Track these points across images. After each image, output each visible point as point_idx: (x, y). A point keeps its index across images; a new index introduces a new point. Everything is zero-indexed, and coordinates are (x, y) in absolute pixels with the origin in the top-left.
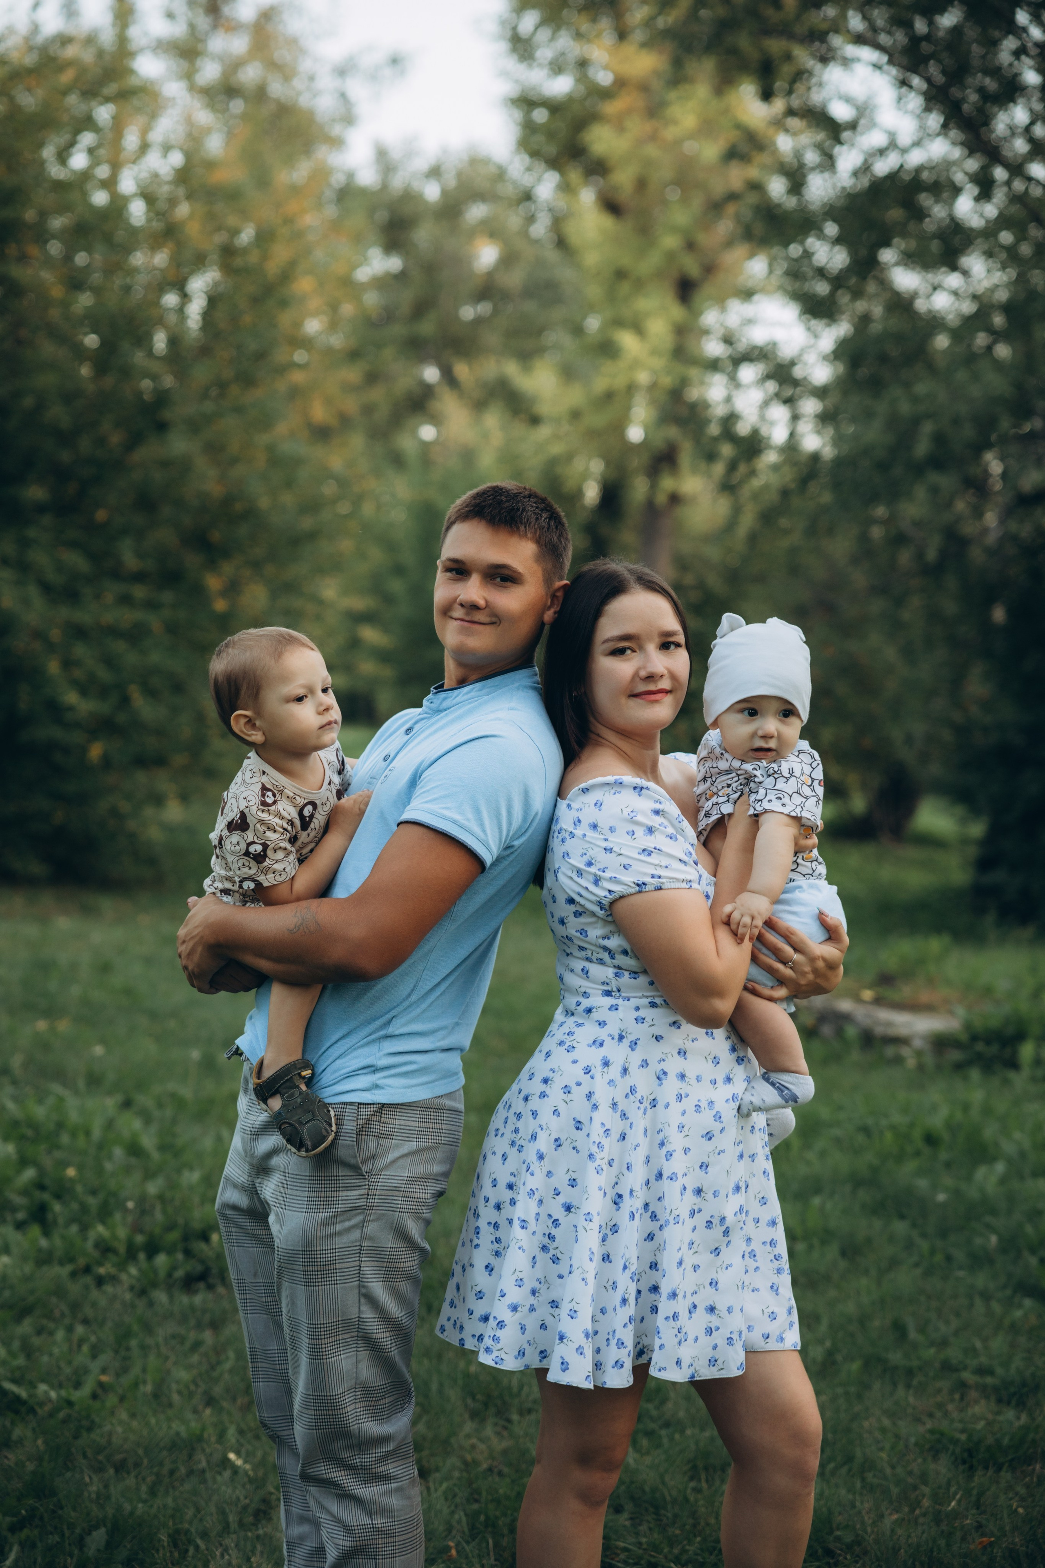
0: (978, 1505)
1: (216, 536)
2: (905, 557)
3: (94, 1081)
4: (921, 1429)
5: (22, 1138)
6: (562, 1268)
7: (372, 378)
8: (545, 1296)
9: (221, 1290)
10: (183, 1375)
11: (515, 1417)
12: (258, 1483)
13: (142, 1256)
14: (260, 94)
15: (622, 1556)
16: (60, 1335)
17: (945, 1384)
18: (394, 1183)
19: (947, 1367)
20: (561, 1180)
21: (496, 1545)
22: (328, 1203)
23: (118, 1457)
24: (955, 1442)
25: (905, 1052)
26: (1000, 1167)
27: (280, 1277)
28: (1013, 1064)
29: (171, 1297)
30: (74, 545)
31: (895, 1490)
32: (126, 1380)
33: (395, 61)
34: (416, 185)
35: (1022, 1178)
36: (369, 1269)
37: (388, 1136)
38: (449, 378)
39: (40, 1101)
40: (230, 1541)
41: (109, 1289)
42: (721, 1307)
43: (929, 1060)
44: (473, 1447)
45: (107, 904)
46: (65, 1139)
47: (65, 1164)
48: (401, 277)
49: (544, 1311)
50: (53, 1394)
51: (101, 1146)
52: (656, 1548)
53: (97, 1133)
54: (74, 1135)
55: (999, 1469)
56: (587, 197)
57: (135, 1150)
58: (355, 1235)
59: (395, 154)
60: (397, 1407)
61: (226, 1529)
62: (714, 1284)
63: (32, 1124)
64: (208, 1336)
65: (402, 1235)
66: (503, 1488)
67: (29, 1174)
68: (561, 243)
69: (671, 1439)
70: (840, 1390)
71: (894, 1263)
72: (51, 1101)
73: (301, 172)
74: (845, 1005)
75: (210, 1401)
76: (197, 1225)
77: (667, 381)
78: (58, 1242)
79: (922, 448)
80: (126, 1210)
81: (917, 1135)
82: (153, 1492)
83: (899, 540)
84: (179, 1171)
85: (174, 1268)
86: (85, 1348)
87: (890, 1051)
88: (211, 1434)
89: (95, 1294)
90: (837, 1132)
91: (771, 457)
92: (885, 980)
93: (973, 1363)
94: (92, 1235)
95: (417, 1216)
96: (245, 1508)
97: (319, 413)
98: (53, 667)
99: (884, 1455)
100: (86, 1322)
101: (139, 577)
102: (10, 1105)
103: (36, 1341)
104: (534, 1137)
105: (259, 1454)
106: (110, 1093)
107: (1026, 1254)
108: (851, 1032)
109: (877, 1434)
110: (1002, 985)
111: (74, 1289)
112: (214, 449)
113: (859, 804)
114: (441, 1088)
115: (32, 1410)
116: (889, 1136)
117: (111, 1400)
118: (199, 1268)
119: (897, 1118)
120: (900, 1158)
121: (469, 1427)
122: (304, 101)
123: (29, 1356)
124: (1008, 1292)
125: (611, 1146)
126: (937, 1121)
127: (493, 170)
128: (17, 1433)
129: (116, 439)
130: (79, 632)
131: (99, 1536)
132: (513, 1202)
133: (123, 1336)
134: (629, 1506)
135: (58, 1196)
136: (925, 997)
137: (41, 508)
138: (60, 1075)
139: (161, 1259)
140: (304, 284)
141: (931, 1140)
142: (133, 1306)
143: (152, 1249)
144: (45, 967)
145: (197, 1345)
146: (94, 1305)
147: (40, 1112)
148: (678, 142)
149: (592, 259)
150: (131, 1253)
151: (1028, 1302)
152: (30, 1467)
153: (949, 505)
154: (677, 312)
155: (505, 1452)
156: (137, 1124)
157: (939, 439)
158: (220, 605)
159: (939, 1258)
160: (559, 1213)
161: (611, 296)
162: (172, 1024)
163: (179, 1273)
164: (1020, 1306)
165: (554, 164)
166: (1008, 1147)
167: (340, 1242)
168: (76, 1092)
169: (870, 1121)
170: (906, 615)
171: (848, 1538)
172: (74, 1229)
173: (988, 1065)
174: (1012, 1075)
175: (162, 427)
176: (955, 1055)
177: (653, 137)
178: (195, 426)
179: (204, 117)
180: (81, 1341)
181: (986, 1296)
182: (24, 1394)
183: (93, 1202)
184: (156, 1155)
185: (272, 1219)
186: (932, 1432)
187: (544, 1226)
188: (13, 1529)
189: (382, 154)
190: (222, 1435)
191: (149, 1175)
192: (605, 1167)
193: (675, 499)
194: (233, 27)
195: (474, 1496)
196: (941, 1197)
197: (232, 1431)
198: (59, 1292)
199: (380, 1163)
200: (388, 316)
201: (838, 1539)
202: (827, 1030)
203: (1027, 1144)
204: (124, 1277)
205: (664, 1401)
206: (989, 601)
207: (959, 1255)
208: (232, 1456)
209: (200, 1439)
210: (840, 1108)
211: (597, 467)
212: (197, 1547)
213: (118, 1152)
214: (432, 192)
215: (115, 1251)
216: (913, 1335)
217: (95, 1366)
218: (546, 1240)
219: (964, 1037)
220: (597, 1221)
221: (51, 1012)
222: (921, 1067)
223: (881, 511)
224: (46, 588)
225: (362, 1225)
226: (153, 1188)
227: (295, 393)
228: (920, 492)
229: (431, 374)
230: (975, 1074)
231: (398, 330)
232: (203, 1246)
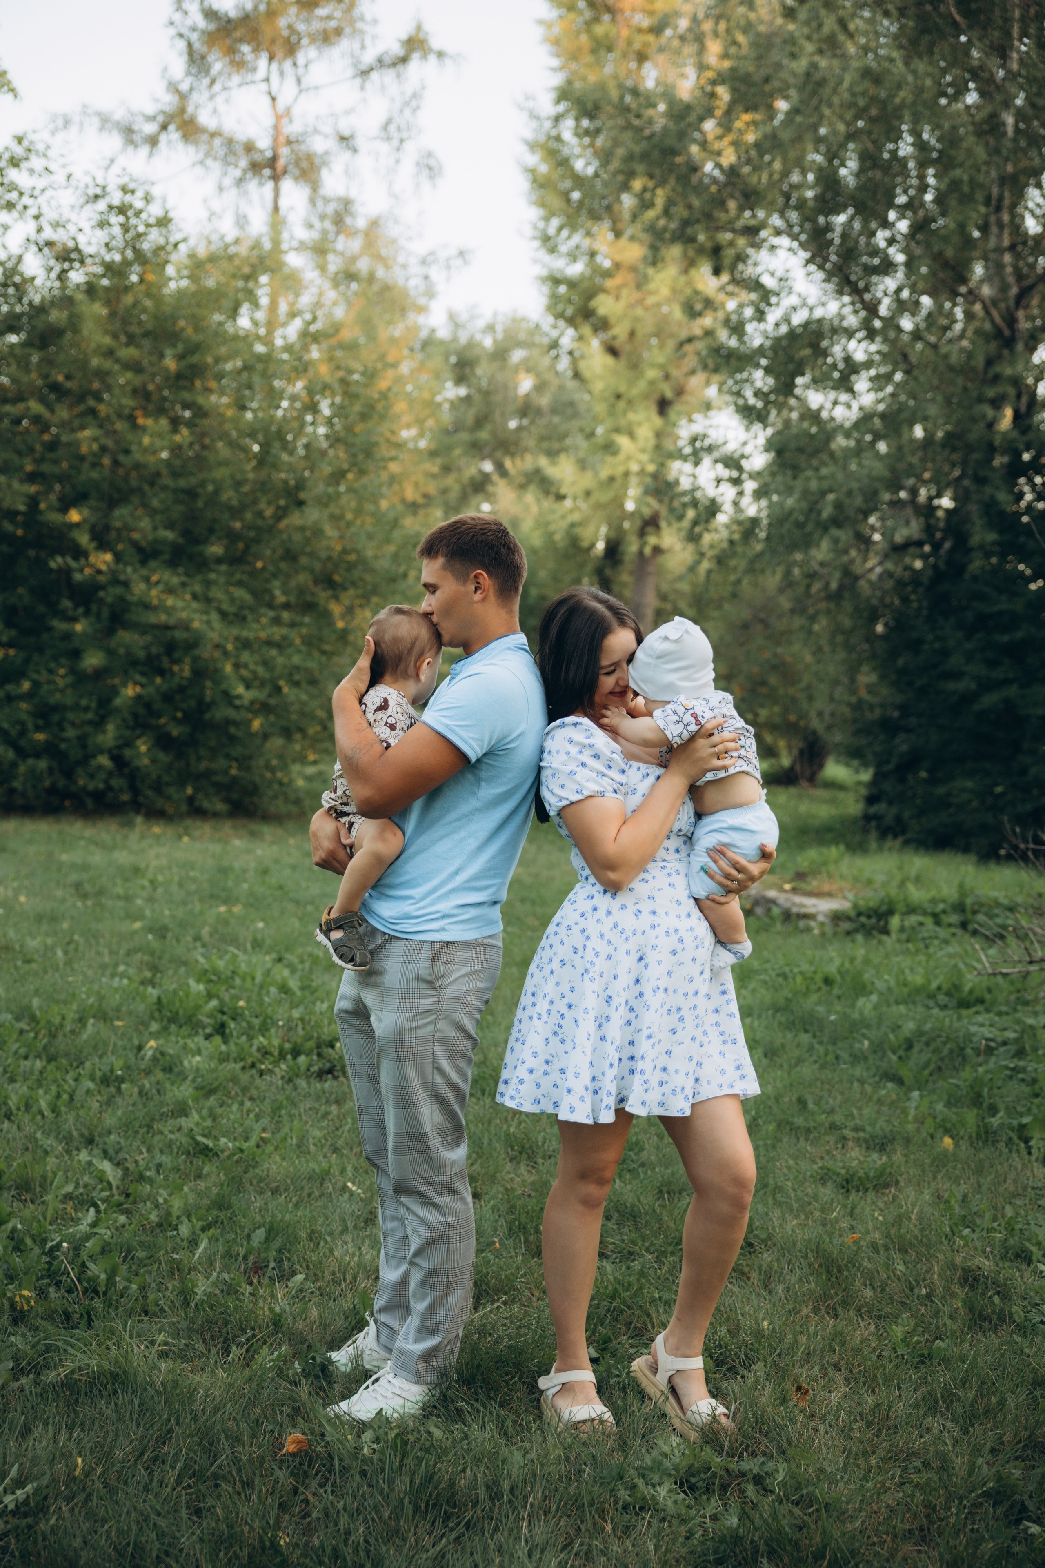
0: (851, 1214)
1: (337, 578)
2: (817, 586)
3: (257, 944)
4: (815, 1167)
5: (210, 981)
6: (568, 1046)
7: (447, 469)
8: (557, 1065)
9: (342, 1079)
10: (318, 1133)
11: (540, 1161)
12: (367, 1201)
13: (289, 1057)
14: (371, 278)
15: (611, 1247)
16: (235, 1107)
17: (832, 1139)
18: (456, 994)
19: (833, 1127)
20: (565, 988)
21: (526, 1241)
22: (413, 1006)
23: (274, 1185)
24: (838, 1174)
25: (812, 924)
26: (874, 998)
27: (379, 1056)
28: (886, 931)
29: (309, 1083)
30: (240, 584)
31: (795, 1206)
32: (279, 1136)
33: (461, 254)
34: (478, 337)
35: (889, 1005)
36: (439, 1050)
37: (452, 963)
38: (500, 467)
39: (221, 958)
40: (348, 1238)
41: (267, 1077)
42: (671, 1069)
43: (829, 930)
44: (512, 1180)
45: (267, 830)
46: (238, 981)
47: (238, 998)
48: (468, 399)
49: (555, 1076)
50: (230, 1145)
51: (261, 987)
52: (633, 1242)
53: (259, 978)
54: (244, 980)
55: (867, 1190)
56: (595, 343)
57: (284, 989)
58: (430, 1028)
59: (464, 317)
60: (457, 1143)
61: (345, 1229)
62: (669, 1053)
63: (216, 972)
64: (334, 1109)
65: (461, 1029)
66: (531, 1204)
67: (214, 1003)
68: (577, 375)
69: (645, 1173)
70: (761, 1143)
71: (800, 1061)
72: (227, 957)
73: (398, 331)
74: (772, 894)
75: (335, 1150)
76: (326, 1038)
77: (651, 468)
78: (233, 1047)
79: (827, 512)
80: (278, 1027)
81: (818, 978)
82: (297, 1206)
83: (812, 576)
84: (314, 1004)
85: (311, 1065)
86: (252, 1116)
87: (802, 924)
88: (335, 1170)
89: (258, 1081)
90: (762, 977)
91: (722, 518)
92: (800, 876)
93: (851, 1124)
94: (256, 1042)
95: (472, 1017)
96: (358, 1217)
97: (410, 494)
98: (228, 668)
99: (789, 1184)
100: (251, 1099)
101: (287, 606)
102: (201, 960)
103: (219, 1111)
104: (550, 961)
105: (368, 1183)
106: (267, 953)
107: (889, 1053)
108: (776, 911)
109: (785, 1170)
110: (880, 878)
111: (245, 1078)
112: (336, 519)
113: (786, 761)
114: (487, 932)
115: (216, 1154)
116: (799, 979)
117: (270, 1148)
118: (328, 1065)
119: (805, 967)
120: (807, 993)
121: (509, 1166)
122: (401, 282)
123: (214, 1120)
124: (877, 1079)
125: (601, 964)
126: (832, 970)
127: (532, 325)
128: (206, 1169)
129: (269, 512)
130: (245, 644)
131: (259, 1235)
132: (534, 1004)
133: (277, 1109)
134: (616, 1216)
135: (234, 1019)
136: (826, 887)
137: (219, 561)
138: (234, 941)
139: (302, 1059)
140: (400, 406)
141: (828, 981)
142: (283, 1089)
143: (296, 1052)
144: (225, 871)
145: (327, 1114)
146: (257, 1088)
147: (221, 964)
148: (658, 305)
149: (598, 386)
150: (282, 1056)
151: (890, 1085)
152: (215, 1190)
153: (846, 552)
154: (658, 421)
155: (533, 1183)
156: (286, 973)
157: (838, 506)
158: (340, 624)
159: (831, 1057)
160: (564, 1010)
161: (612, 412)
162: (310, 908)
163: (315, 1068)
164: (884, 1087)
165: (571, 322)
166: (880, 985)
167: (420, 1033)
168: (245, 951)
169: (787, 969)
170: (816, 627)
171: (763, 1236)
172: (244, 1038)
173: (867, 932)
174: (884, 938)
175: (300, 504)
176: (846, 926)
177: (640, 302)
178: (324, 502)
179: (331, 295)
180: (249, 1112)
181: (862, 1082)
182: (211, 1145)
183: (256, 1022)
184: (299, 993)
185: (373, 1018)
186: (821, 1168)
187: (555, 1018)
188: (203, 1229)
189: (452, 317)
190: (343, 1171)
191: (294, 1006)
192: (597, 977)
193: (657, 550)
194: (352, 233)
195: (512, 1210)
196: (833, 1017)
197: (349, 1168)
198: (234, 1080)
199: (447, 981)
200: (458, 427)
201: (756, 1236)
202: (759, 911)
203: (892, 983)
204: (277, 1070)
205: (642, 1149)
206: (873, 618)
207: (844, 1055)
208: (349, 1184)
209: (328, 1173)
210: (768, 961)
211: (604, 530)
212: (326, 1242)
213: (273, 990)
214: (488, 342)
215: (271, 1054)
216: (811, 1106)
217: (258, 1127)
218: (556, 1028)
219: (853, 914)
220: (592, 1015)
221: (228, 901)
222: (823, 934)
223: (798, 556)
224: (223, 615)
225: (435, 1022)
226: (296, 1014)
227: (393, 479)
228: (825, 544)
229: (488, 467)
230: (859, 938)
231: (464, 436)
232: (330, 1050)
